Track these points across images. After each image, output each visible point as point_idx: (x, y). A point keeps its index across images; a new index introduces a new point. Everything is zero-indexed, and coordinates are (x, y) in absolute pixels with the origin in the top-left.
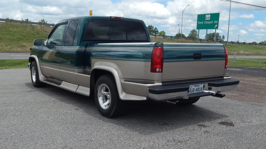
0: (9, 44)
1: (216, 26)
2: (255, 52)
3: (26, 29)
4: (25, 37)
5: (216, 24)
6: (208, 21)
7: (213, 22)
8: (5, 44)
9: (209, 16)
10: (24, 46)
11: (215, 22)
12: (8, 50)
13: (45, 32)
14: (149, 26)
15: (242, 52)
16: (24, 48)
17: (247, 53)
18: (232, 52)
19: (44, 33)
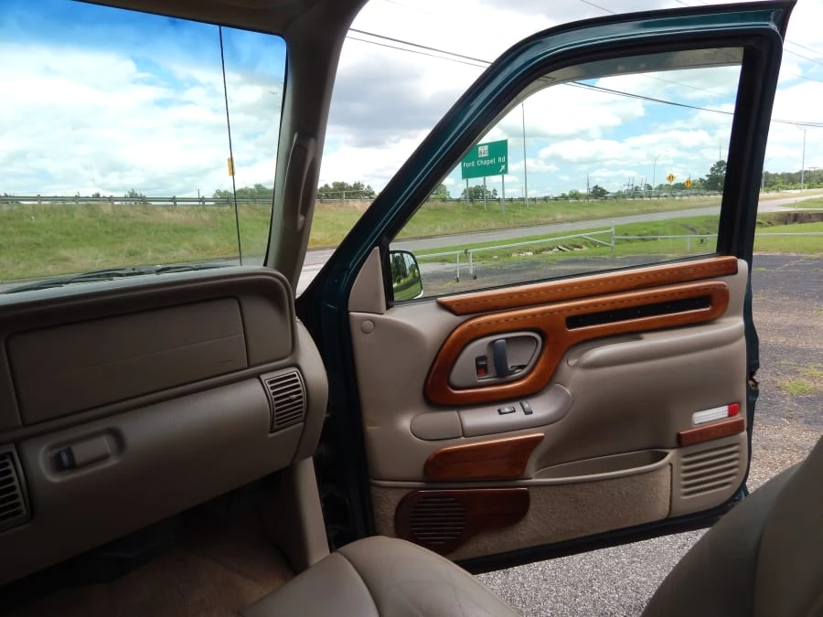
0: (22, 259)
1: (503, 167)
2: (583, 213)
3: (73, 216)
4: (68, 234)
5: (502, 163)
6: (484, 159)
7: (497, 160)
8: (11, 259)
9: (486, 147)
10: (65, 260)
11: (500, 159)
12: (19, 274)
13: (124, 217)
14: (355, 184)
15: (559, 217)
16: (65, 263)
17: (570, 217)
18: (541, 219)
19: (121, 220)
